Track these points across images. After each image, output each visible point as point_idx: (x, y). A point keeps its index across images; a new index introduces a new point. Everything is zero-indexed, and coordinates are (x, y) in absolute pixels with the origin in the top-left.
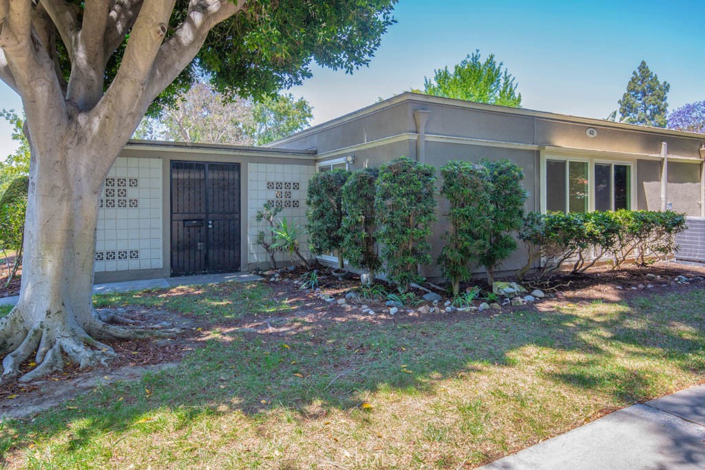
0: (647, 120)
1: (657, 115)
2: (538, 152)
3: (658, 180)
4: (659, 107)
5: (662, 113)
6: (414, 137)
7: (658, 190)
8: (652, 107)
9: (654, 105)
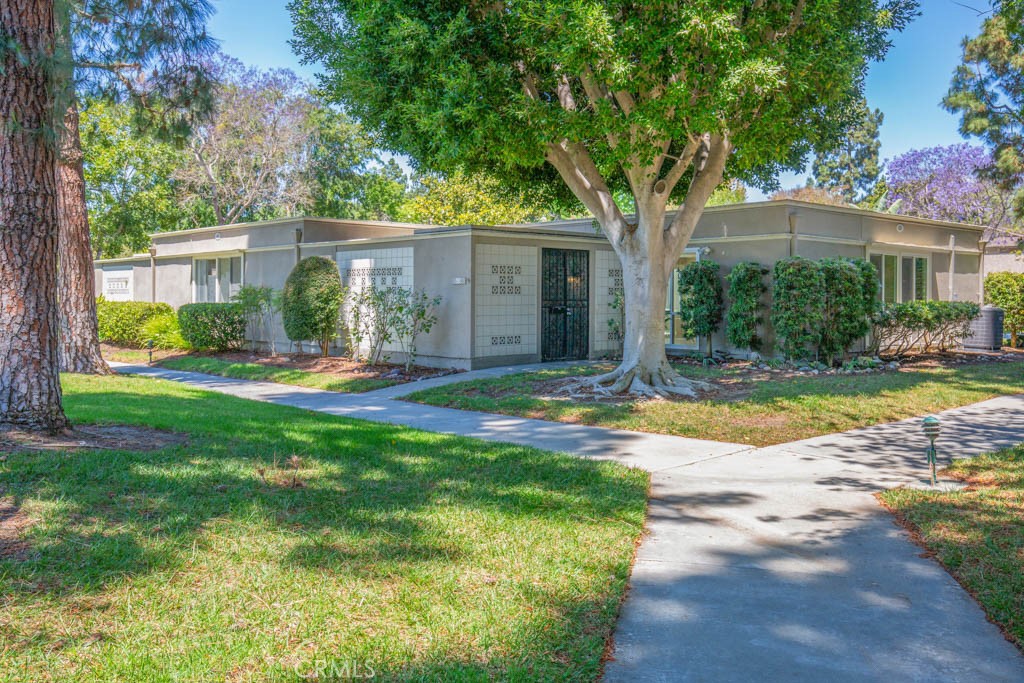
0: (852, 166)
1: (866, 160)
2: (865, 247)
3: (947, 271)
4: (869, 148)
5: (874, 158)
6: (789, 237)
7: (946, 282)
8: (859, 146)
9: (862, 143)
